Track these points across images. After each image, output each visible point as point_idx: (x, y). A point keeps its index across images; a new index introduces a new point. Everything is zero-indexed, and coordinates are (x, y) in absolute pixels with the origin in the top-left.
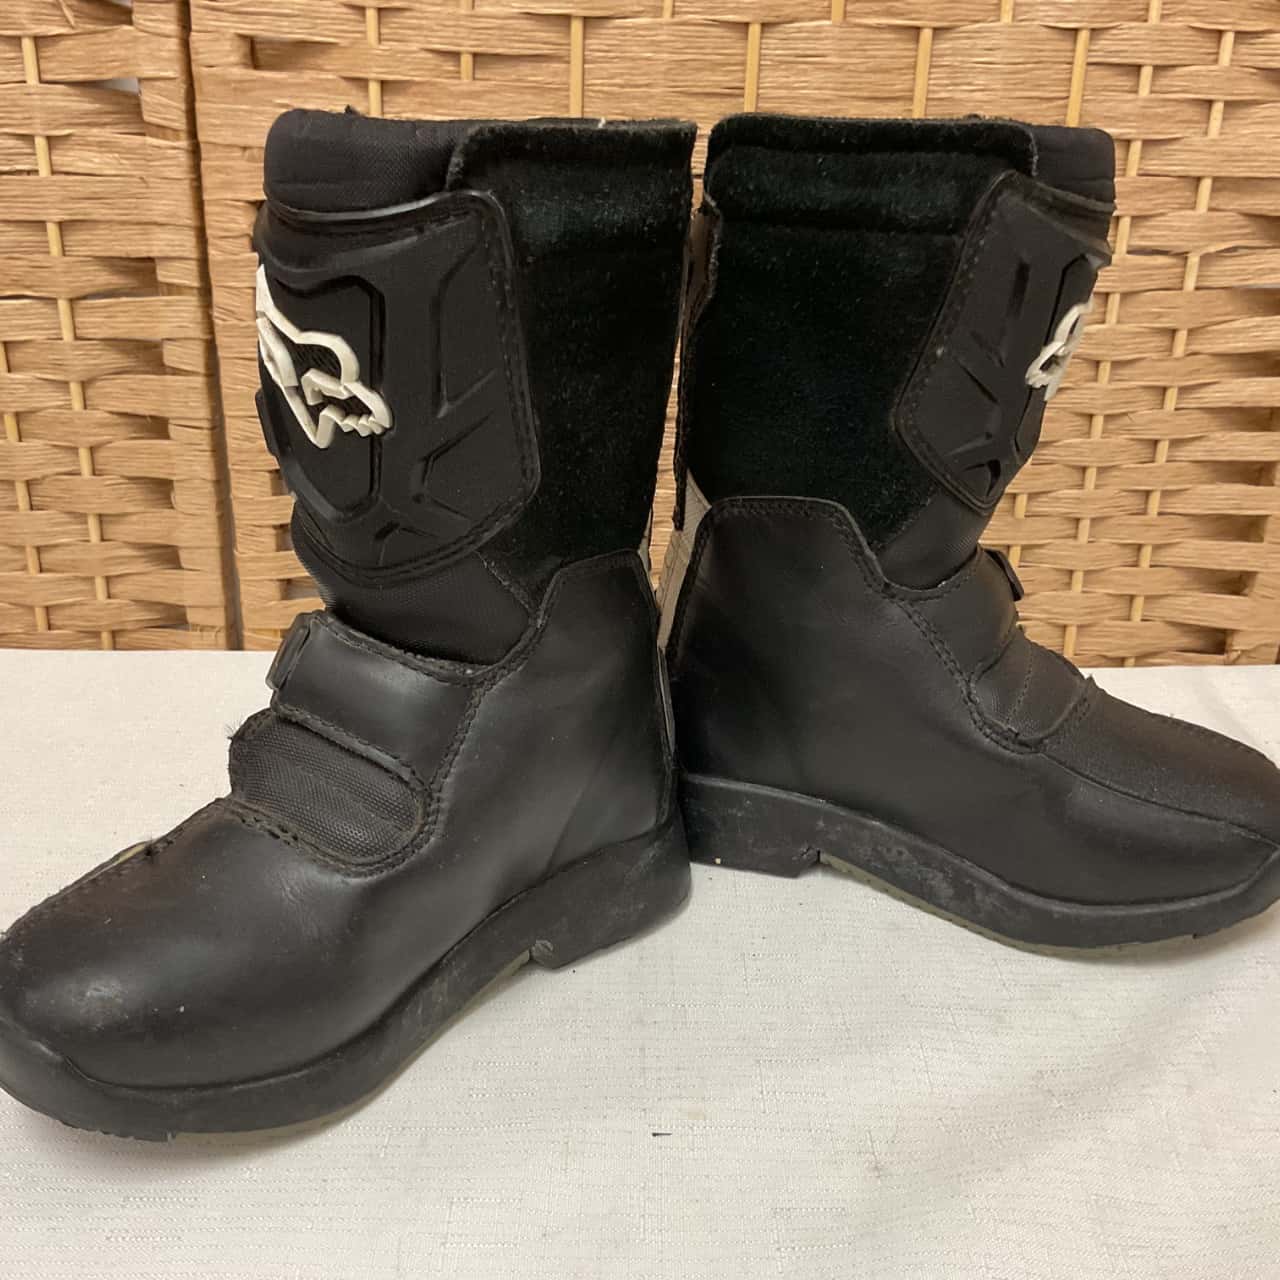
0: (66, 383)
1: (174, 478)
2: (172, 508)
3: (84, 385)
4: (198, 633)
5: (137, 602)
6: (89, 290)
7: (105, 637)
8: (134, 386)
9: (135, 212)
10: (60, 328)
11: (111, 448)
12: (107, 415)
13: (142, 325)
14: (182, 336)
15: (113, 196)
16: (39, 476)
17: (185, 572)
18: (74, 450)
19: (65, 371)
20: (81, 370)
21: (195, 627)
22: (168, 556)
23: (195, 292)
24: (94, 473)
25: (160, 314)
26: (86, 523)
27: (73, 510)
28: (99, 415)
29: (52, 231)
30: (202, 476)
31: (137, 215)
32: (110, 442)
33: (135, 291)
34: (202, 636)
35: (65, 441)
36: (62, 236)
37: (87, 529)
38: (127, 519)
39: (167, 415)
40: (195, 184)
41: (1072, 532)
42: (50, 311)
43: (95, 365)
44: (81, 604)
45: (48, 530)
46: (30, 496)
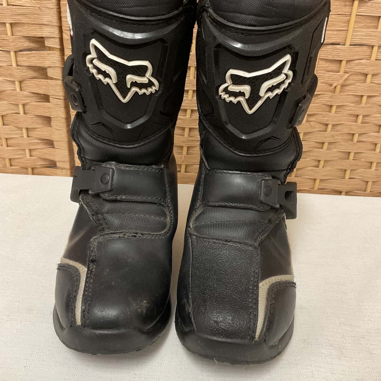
0: (14, 82)
1: (52, 117)
2: (51, 127)
3: (20, 82)
4: (60, 170)
5: (41, 158)
6: (21, 48)
7: (30, 170)
8: (37, 83)
9: (38, 20)
10: (11, 62)
11: (30, 105)
12: (28, 93)
13: (40, 61)
14: (54, 66)
15: (29, 14)
16: (6, 114)
17: (55, 149)
18: (17, 105)
19: (14, 77)
20: (19, 77)
21: (59, 168)
22: (50, 143)
23: (58, 50)
24: (25, 114)
25: (47, 58)
26: (22, 130)
27: (18, 126)
28: (25, 93)
29: (8, 26)
30: (61, 116)
31: (38, 21)
32: (30, 103)
33: (38, 49)
34: (62, 171)
35: (15, 102)
36: (12, 28)
37: (23, 133)
38: (36, 130)
39: (49, 94)
40: (58, 10)
41: (374, 148)
42: (9, 56)
43: (24, 75)
44: (21, 158)
45: (9, 132)
46: (3, 120)
